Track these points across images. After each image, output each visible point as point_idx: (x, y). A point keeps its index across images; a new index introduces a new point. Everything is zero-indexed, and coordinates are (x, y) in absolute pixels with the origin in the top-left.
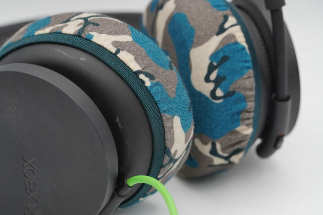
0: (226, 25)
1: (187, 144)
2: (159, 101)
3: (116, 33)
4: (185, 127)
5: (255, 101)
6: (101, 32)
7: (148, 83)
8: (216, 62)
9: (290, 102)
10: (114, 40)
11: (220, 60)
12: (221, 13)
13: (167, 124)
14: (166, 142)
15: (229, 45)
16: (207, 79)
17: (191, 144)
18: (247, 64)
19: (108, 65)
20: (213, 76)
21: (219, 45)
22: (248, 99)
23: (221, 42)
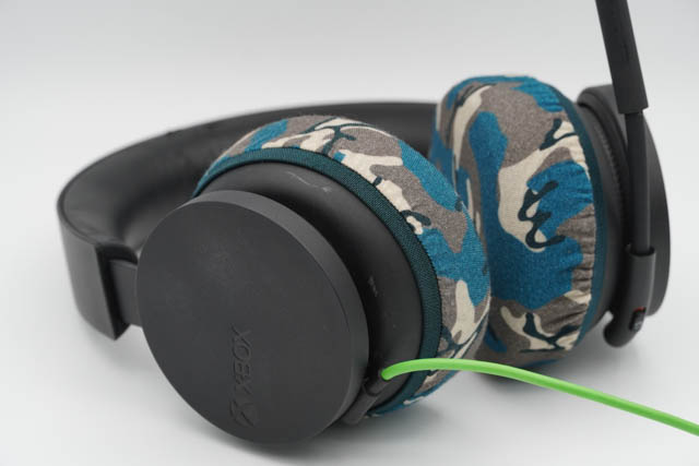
0: (557, 135)
1: (479, 322)
2: (435, 257)
3: (379, 153)
4: (475, 297)
5: (595, 252)
6: (357, 151)
7: (419, 230)
8: (536, 189)
9: (654, 257)
10: (374, 163)
11: (543, 187)
12: (550, 115)
13: (446, 292)
14: (444, 319)
15: (558, 165)
16: (522, 216)
17: (486, 324)
18: (585, 196)
19: (361, 200)
20: (531, 212)
21: (543, 165)
22: (584, 249)
23: (547, 160)
